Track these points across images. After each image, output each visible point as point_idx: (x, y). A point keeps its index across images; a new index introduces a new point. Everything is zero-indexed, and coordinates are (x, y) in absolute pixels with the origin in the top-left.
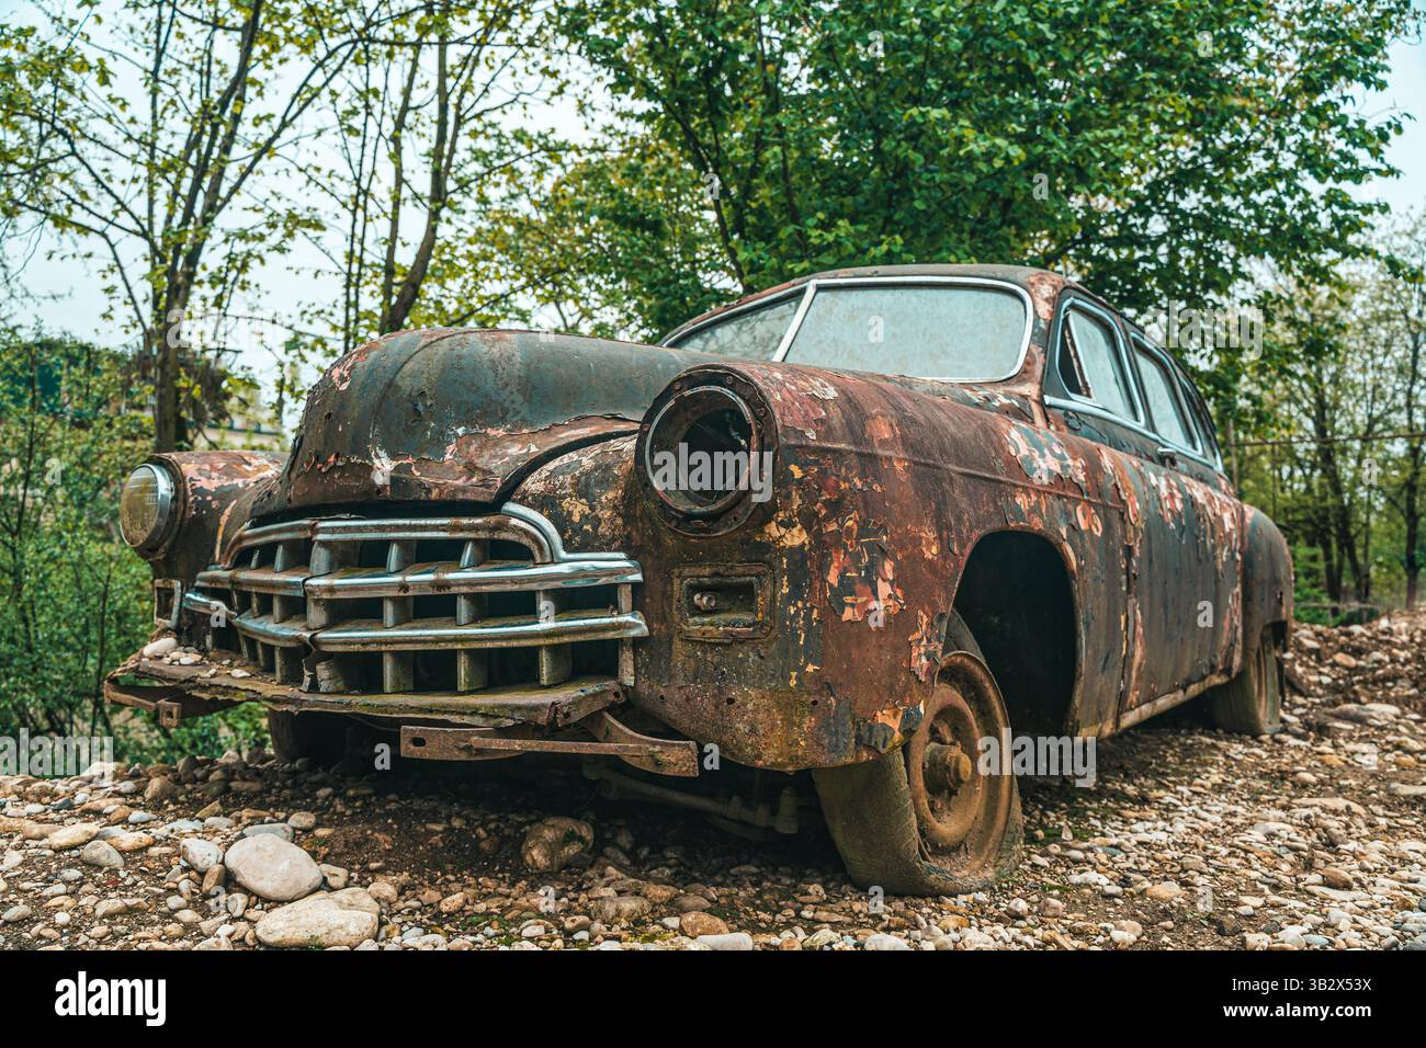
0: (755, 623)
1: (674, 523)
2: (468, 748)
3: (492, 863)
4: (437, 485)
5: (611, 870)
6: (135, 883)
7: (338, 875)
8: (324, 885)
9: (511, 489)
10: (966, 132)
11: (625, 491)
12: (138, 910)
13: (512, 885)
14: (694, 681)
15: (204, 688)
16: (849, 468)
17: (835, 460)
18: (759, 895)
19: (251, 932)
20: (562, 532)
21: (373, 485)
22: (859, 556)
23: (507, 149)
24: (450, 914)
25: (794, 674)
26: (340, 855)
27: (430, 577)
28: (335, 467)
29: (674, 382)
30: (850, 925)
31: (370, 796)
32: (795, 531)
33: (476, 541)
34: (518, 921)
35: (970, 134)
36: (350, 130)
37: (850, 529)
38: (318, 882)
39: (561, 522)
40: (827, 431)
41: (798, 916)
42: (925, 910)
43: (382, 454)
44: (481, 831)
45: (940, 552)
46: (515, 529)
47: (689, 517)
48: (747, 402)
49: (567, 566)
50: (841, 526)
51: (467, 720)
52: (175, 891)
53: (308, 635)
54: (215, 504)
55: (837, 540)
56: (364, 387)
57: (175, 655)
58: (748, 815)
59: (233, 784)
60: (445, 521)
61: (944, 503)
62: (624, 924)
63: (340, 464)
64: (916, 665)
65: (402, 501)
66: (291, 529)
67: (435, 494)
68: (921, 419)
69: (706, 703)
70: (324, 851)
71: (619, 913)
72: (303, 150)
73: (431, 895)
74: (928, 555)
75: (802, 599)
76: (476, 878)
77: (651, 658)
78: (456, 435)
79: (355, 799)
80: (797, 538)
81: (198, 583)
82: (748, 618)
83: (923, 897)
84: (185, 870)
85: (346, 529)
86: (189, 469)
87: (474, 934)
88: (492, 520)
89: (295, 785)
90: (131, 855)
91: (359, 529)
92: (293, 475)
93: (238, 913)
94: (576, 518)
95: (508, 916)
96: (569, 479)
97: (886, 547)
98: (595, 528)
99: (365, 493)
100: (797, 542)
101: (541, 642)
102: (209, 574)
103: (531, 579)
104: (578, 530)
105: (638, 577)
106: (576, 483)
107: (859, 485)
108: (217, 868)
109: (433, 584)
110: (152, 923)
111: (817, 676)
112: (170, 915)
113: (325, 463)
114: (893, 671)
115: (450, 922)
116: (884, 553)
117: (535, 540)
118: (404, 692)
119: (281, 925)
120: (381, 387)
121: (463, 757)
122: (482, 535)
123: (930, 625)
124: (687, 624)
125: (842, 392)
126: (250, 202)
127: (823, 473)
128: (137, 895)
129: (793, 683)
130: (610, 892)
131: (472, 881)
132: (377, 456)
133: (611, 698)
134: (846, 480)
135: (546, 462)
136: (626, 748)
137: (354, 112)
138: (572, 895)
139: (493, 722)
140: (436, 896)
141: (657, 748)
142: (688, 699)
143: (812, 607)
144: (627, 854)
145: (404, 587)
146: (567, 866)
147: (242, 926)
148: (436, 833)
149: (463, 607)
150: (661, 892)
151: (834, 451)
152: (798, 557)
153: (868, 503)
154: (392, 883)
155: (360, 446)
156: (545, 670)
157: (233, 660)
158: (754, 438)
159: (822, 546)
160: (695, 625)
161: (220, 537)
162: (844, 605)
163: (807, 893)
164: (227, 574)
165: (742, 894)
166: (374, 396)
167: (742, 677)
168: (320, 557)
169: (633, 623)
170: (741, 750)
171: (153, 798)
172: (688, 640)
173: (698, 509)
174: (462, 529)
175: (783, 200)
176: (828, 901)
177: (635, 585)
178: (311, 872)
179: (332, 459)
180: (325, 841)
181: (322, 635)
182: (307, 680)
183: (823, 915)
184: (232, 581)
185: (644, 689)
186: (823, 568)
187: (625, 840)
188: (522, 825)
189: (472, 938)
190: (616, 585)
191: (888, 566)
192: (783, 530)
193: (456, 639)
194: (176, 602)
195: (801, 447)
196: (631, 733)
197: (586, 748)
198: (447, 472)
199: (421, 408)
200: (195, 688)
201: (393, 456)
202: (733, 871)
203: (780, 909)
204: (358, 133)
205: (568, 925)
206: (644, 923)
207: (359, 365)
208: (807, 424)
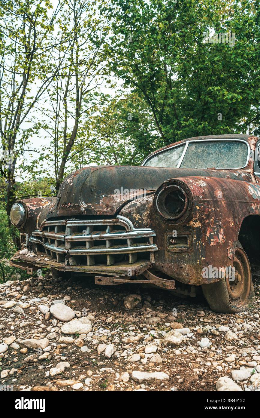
0: (187, 247)
1: (165, 221)
2: (113, 282)
3: (117, 307)
4: (99, 211)
5: (148, 309)
6: (28, 318)
7: (79, 314)
8: (76, 317)
9: (119, 212)
10: (225, 92)
11: (150, 212)
12: (30, 325)
13: (123, 314)
14: (171, 262)
15: (38, 264)
16: (211, 205)
17: (207, 203)
18: (187, 314)
19: (60, 330)
20: (133, 223)
21: (81, 211)
22: (214, 228)
23: (93, 98)
24: (109, 323)
25: (198, 260)
26: (78, 308)
27: (98, 236)
28: (70, 206)
29: (163, 184)
30: (213, 323)
31: (81, 289)
32: (198, 223)
33: (110, 226)
34: (127, 325)
35: (226, 93)
36: (53, 99)
37: (212, 222)
38: (74, 316)
39: (133, 220)
40: (205, 196)
41: (199, 320)
42: (232, 317)
43: (83, 203)
44: (113, 299)
45: (234, 225)
46: (120, 222)
47: (169, 220)
48: (184, 189)
49: (136, 232)
50: (209, 221)
51: (112, 274)
52: (38, 319)
53: (66, 251)
54: (35, 213)
55: (209, 225)
56: (77, 185)
57: (29, 254)
58: (182, 292)
59: (45, 286)
60: (102, 221)
61: (234, 211)
62: (155, 325)
63: (72, 205)
64: (229, 255)
65: (89, 215)
66: (59, 223)
67: (98, 213)
68: (227, 188)
69: (175, 268)
70: (74, 307)
71: (153, 322)
72: (40, 104)
73: (103, 318)
74: (231, 226)
75: (200, 240)
76: (114, 312)
77: (159, 256)
78: (103, 197)
79: (77, 290)
80: (198, 225)
81: (33, 235)
82: (186, 246)
83: (230, 313)
84: (40, 313)
85: (75, 223)
86: (28, 204)
87: (117, 329)
88: (114, 220)
89: (61, 286)
90: (26, 309)
91: (78, 223)
92: (58, 207)
93: (55, 325)
94: (137, 219)
95: (125, 324)
96: (134, 209)
97: (221, 225)
98: (142, 222)
99: (79, 213)
100: (198, 226)
101: (129, 252)
102: (36, 232)
103: (126, 236)
104: (138, 222)
105: (155, 235)
106: (136, 210)
107: (214, 209)
108: (49, 313)
109: (100, 237)
110: (34, 328)
111: (204, 261)
112: (38, 326)
113: (68, 205)
114: (224, 257)
115: (110, 326)
116: (220, 227)
117: (126, 225)
118: (93, 265)
119: (68, 328)
120: (81, 184)
121: (112, 284)
122: (112, 224)
123: (233, 244)
124: (169, 247)
125: (207, 183)
126: (28, 120)
127: (204, 207)
128: (29, 321)
129: (198, 263)
130: (149, 316)
131: (112, 313)
132: (82, 203)
133: (149, 267)
134: (210, 208)
135: (127, 204)
136: (156, 282)
137: (54, 94)
138: (139, 317)
139: (119, 275)
140: (105, 318)
141: (164, 282)
142: (169, 267)
143: (203, 243)
144: (150, 302)
145: (92, 238)
146: (135, 307)
147: (57, 329)
148: (101, 300)
149: (108, 243)
150: (163, 315)
151: (207, 201)
152: (198, 230)
153: (216, 214)
154: (93, 315)
155: (77, 201)
156: (130, 259)
157: (43, 255)
158: (186, 199)
159: (205, 226)
160: (171, 248)
161: (37, 222)
162: (210, 242)
163: (200, 314)
164: (41, 233)
165: (183, 314)
166: (80, 187)
167: (184, 261)
168: (68, 230)
169: (154, 247)
170: (184, 280)
171: (26, 292)
172: (169, 251)
173: (172, 218)
174: (106, 222)
175: (173, 112)
176: (206, 316)
177: (154, 237)
178: (72, 313)
179: (69, 204)
180: (74, 304)
181: (70, 251)
182: (66, 262)
183: (205, 320)
184: (43, 235)
185: (157, 264)
186: (205, 232)
187: (149, 299)
188: (123, 297)
189: (117, 331)
190: (149, 237)
191: (222, 230)
192: (194, 223)
193: (106, 252)
194: (27, 239)
195: (199, 201)
196: (156, 277)
197: (145, 282)
198: (101, 207)
199: (93, 190)
200: (36, 264)
201: (86, 203)
202: (178, 307)
203: (194, 319)
204: (56, 100)
205: (141, 326)
206: (160, 325)
207: (75, 178)
208: (200, 194)
